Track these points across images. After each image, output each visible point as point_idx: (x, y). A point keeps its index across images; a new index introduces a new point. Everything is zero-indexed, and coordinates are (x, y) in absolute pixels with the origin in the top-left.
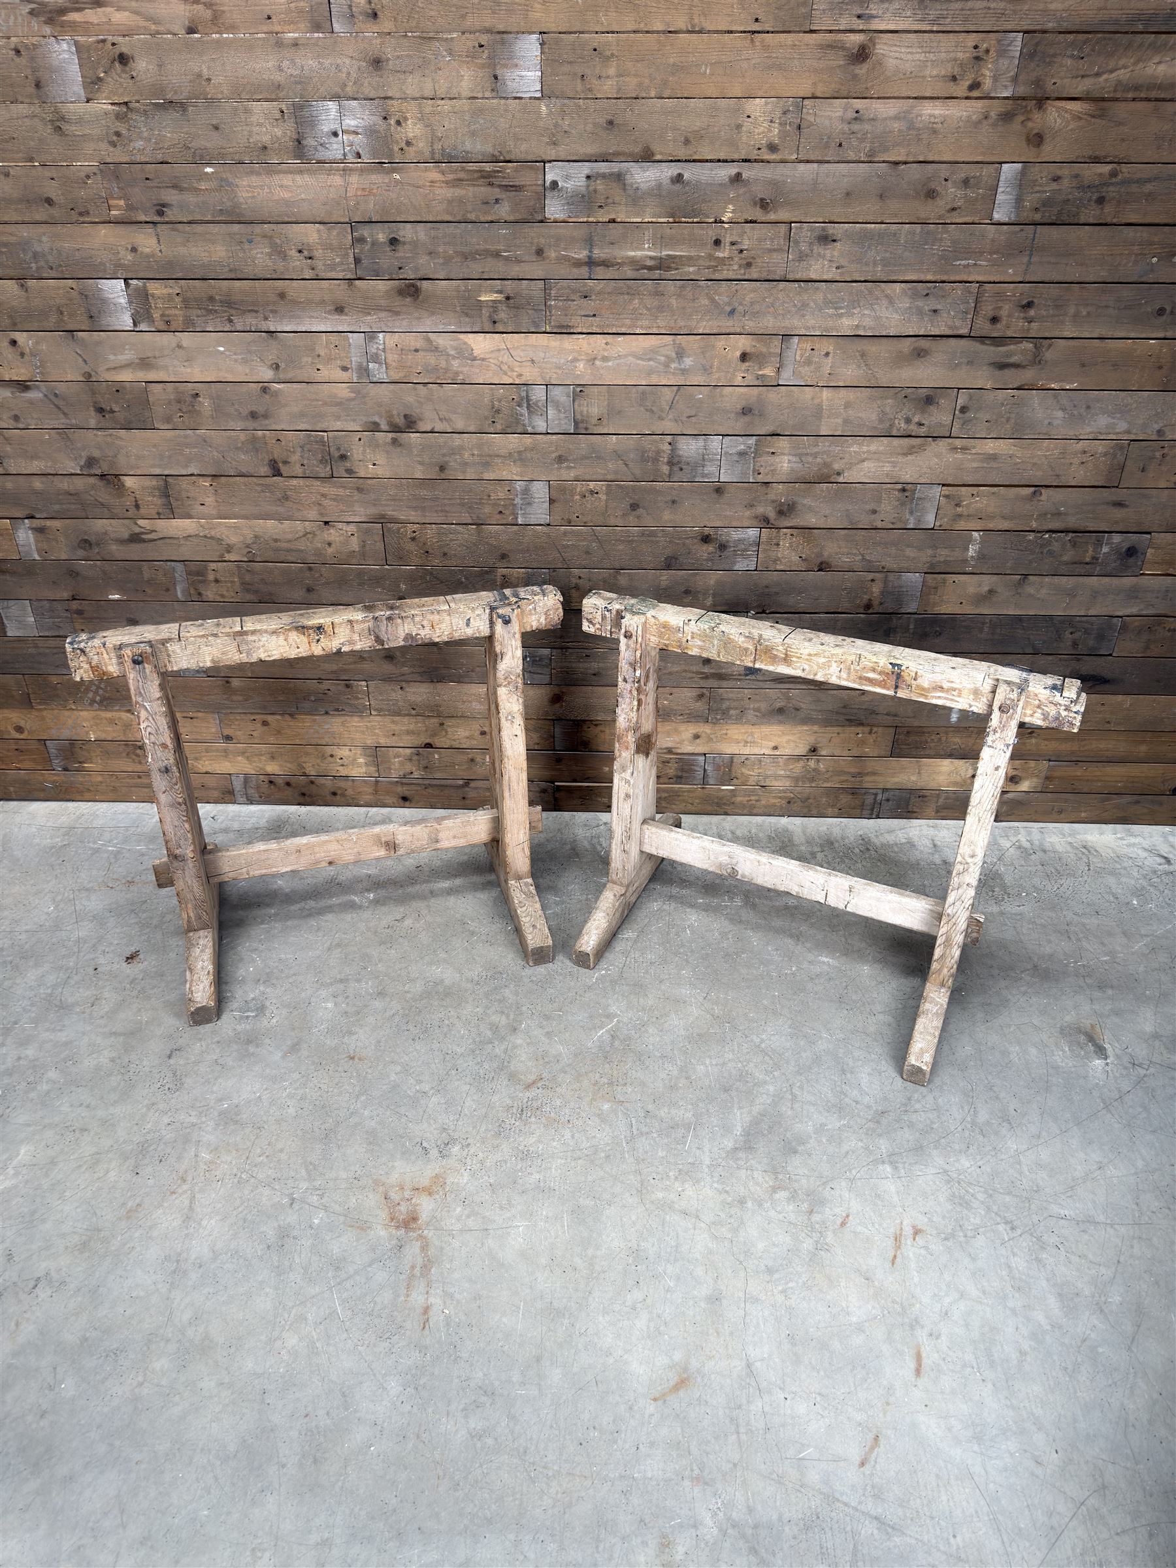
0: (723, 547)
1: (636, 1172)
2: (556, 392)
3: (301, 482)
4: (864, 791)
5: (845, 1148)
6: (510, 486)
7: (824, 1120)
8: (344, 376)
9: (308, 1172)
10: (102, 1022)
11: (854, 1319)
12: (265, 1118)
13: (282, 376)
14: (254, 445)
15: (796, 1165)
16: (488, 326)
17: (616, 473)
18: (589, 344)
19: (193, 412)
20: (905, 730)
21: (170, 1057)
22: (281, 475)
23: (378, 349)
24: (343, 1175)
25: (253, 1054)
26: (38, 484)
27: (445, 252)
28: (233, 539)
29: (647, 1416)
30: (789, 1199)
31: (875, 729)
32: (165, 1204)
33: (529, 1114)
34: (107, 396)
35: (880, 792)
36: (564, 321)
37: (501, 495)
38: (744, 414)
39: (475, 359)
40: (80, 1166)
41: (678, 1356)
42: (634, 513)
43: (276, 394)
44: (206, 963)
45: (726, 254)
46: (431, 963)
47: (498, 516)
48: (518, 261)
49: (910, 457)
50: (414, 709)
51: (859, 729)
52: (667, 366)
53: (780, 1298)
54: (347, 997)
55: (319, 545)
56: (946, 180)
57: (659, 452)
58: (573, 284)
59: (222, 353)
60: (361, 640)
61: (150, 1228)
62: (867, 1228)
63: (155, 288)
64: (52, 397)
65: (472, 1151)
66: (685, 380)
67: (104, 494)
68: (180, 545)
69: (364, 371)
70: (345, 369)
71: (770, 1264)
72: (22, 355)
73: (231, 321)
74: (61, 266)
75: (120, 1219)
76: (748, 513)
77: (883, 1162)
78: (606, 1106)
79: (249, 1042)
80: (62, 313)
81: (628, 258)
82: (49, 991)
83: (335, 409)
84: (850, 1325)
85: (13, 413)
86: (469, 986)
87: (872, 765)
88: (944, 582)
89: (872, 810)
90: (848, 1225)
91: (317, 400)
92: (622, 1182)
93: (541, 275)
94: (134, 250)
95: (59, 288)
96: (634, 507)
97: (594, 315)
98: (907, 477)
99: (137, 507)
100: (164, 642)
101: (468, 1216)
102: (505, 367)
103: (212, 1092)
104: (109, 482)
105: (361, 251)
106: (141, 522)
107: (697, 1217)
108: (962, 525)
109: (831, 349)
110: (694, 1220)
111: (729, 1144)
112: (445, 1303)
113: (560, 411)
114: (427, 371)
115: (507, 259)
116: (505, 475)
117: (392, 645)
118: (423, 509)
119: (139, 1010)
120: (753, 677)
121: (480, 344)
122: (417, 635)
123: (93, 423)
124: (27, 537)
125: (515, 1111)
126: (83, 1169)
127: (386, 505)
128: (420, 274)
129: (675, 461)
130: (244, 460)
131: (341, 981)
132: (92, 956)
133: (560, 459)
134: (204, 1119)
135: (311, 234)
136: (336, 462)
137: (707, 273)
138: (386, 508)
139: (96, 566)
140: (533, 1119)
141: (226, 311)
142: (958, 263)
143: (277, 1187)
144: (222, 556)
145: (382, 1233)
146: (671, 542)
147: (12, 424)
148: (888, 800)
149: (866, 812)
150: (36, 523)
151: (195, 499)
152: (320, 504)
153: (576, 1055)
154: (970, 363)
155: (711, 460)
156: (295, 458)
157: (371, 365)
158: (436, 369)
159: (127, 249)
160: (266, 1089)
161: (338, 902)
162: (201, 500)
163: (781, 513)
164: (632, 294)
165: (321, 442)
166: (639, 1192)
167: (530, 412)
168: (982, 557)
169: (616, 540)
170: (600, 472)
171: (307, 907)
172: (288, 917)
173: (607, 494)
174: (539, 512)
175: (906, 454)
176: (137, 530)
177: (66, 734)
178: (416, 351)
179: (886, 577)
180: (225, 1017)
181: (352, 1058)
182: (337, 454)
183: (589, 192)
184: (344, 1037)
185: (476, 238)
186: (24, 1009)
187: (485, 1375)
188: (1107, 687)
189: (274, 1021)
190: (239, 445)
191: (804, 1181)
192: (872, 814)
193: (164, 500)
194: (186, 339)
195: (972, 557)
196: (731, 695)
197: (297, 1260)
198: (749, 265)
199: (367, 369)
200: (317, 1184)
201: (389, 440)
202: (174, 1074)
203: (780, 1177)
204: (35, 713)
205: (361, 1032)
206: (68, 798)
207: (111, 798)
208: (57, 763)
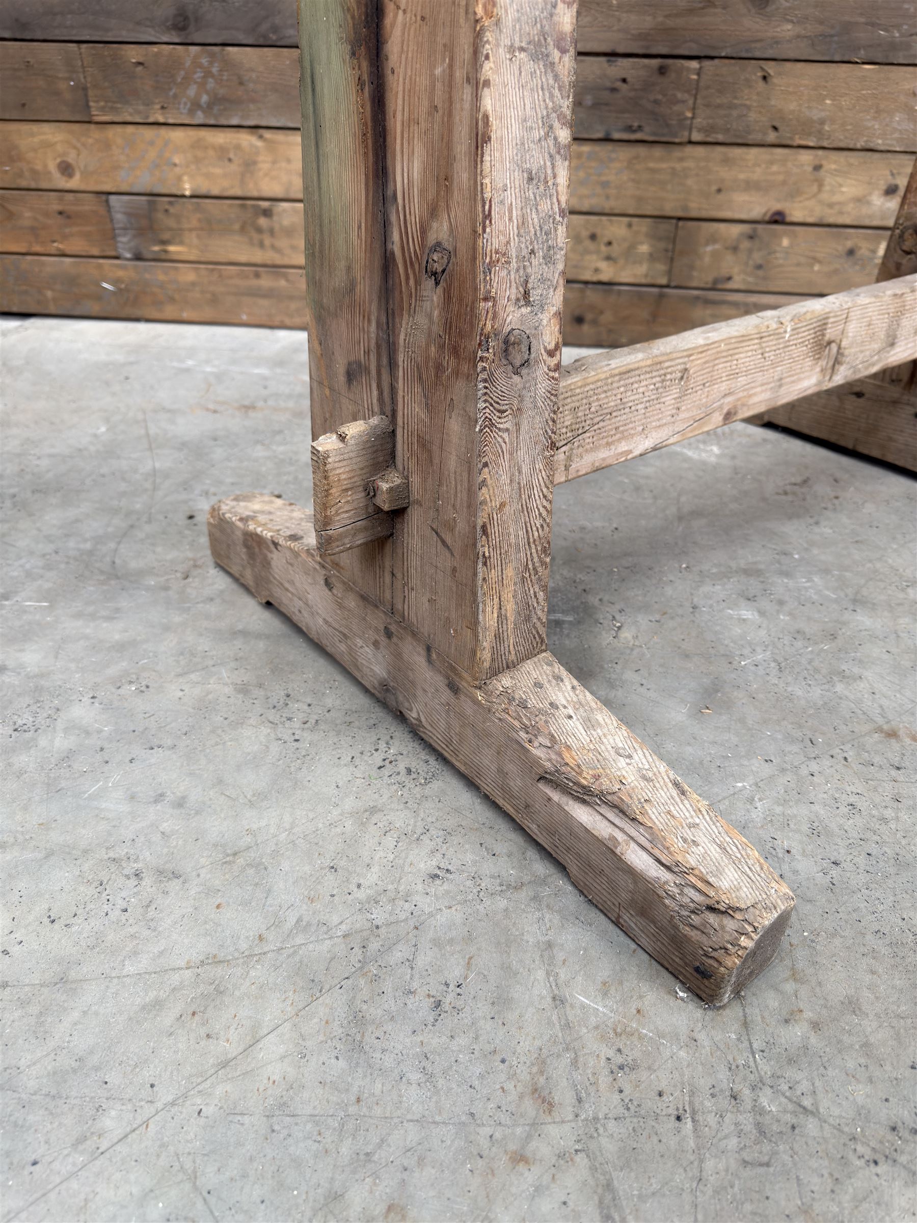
10: (213, 609)
54: (781, 603)
82: (88, 546)
126: (167, 1019)
177: (144, 181)
181: (892, 734)
186: (29, 574)
204: (95, 133)
205: (868, 674)
206: (138, 313)
207: (208, 314)
208: (125, 243)
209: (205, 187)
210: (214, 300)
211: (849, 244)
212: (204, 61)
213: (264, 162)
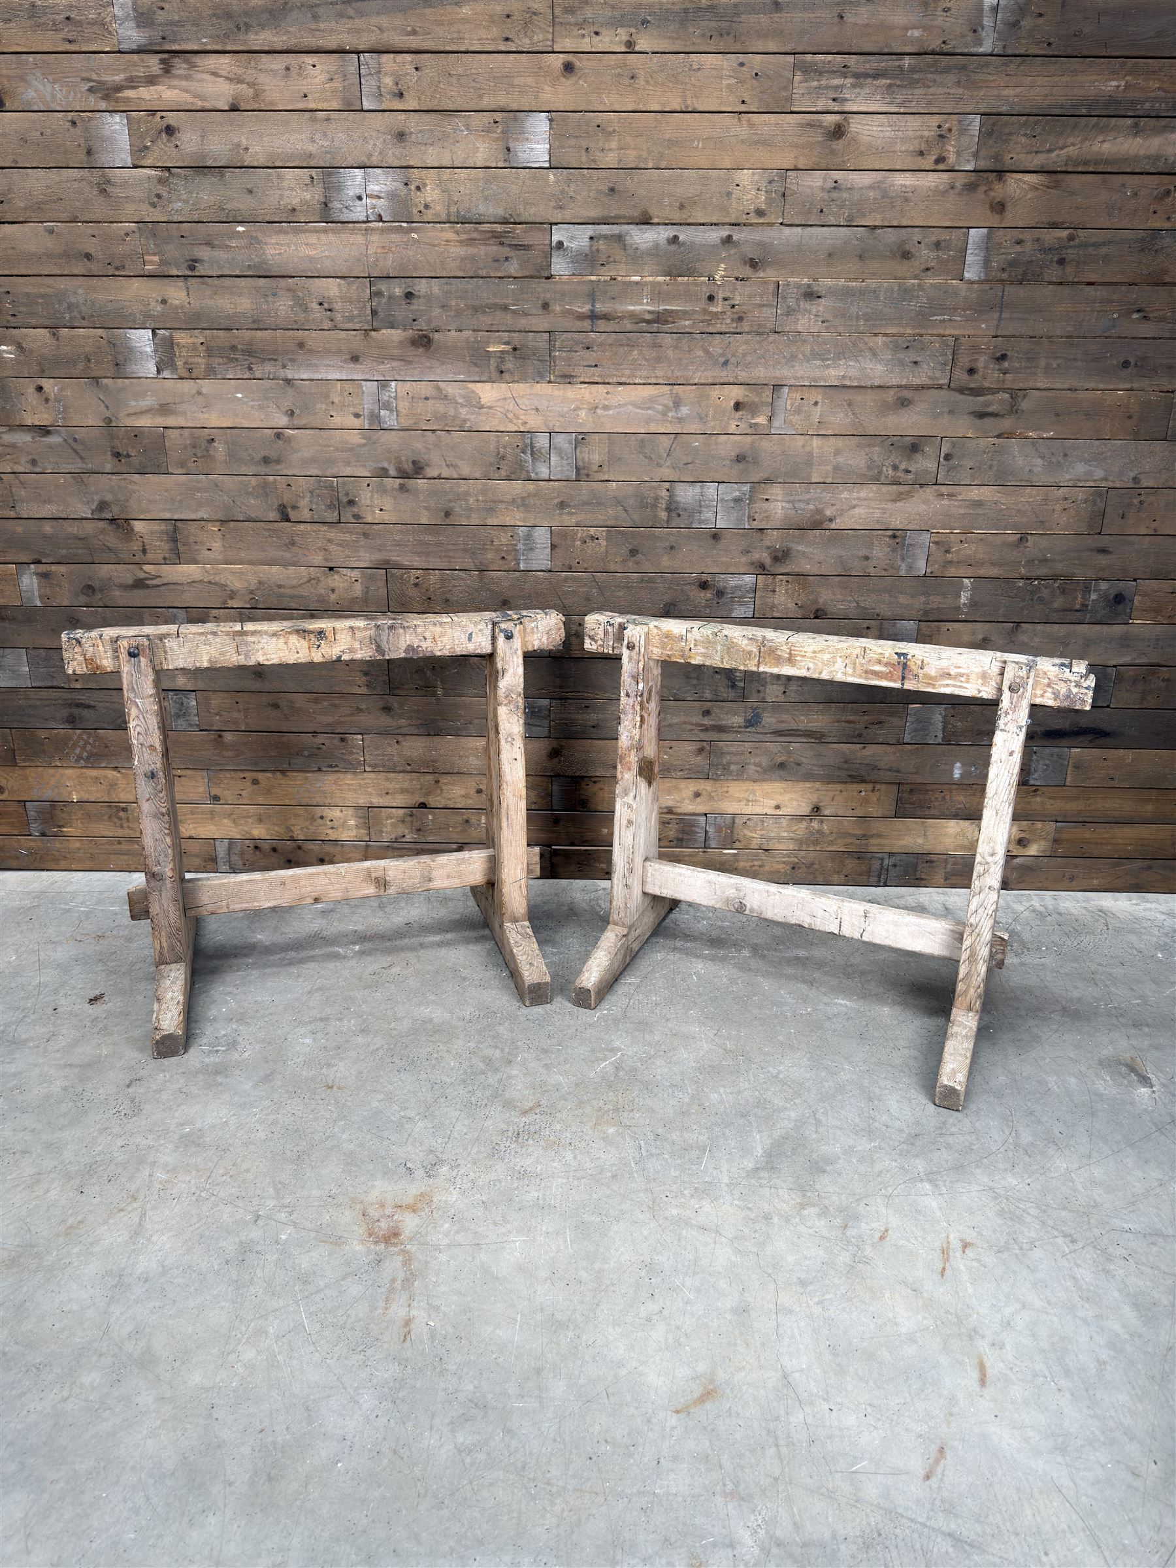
0: (720, 593)
1: (646, 1190)
2: (559, 440)
3: (308, 526)
4: (869, 855)
5: (878, 1167)
6: (513, 531)
7: (852, 1142)
8: (357, 423)
9: (277, 1190)
10: (58, 1055)
11: (903, 1330)
12: (230, 1141)
13: (296, 422)
14: (265, 490)
15: (824, 1183)
16: (495, 374)
17: (616, 518)
18: (591, 394)
19: (208, 456)
20: (908, 787)
21: (128, 1086)
22: (288, 520)
23: (390, 396)
24: (316, 1193)
25: (221, 1084)
26: (48, 528)
27: (457, 305)
28: (237, 585)
29: (668, 1429)
30: (819, 1215)
31: (878, 786)
32: (111, 1221)
33: (526, 1137)
34: (125, 440)
35: (886, 856)
36: (568, 371)
37: (504, 541)
38: (738, 461)
39: (482, 407)
40: (18, 1185)
41: (701, 1367)
42: (633, 559)
43: (289, 440)
44: (176, 994)
45: (719, 309)
46: (419, 1005)
47: (501, 562)
48: (525, 314)
49: (899, 504)
50: (409, 765)
51: (862, 787)
52: (665, 414)
53: (817, 1310)
54: (327, 1034)
55: (322, 591)
56: (919, 243)
57: (656, 498)
58: (575, 335)
59: (239, 399)
60: (361, 649)
61: (91, 1244)
62: (908, 1241)
63: (181, 338)
64: (71, 441)
65: (462, 1171)
66: (682, 428)
67: (112, 540)
68: (183, 591)
69: (375, 418)
70: (357, 416)
71: (803, 1276)
72: (47, 400)
73: (250, 369)
74: (93, 316)
75: (58, 1235)
76: (744, 559)
77: (922, 1180)
78: (611, 1130)
79: (217, 1073)
80: (89, 361)
81: (628, 312)
83: (344, 455)
84: (899, 1335)
85: (30, 457)
86: (461, 1023)
87: (877, 826)
88: (939, 629)
89: (879, 876)
90: (888, 1239)
91: (329, 446)
92: (631, 1200)
93: (546, 327)
94: (164, 302)
95: (89, 337)
96: (633, 552)
97: (596, 366)
98: (896, 523)
99: (144, 551)
100: (162, 637)
101: (457, 1232)
102: (510, 415)
103: (173, 1118)
104: (118, 527)
105: (379, 304)
106: (145, 567)
107: (717, 1232)
108: (952, 571)
109: (819, 398)
110: (713, 1235)
111: (749, 1164)
112: (430, 1315)
113: (562, 458)
114: (436, 418)
115: (514, 312)
116: (508, 521)
117: (394, 656)
118: (428, 554)
119: (100, 1045)
120: (753, 729)
121: (488, 393)
122: (418, 647)
123: (108, 467)
124: (32, 583)
125: (510, 1134)
126: (20, 1189)
127: (390, 551)
128: (433, 325)
129: (673, 507)
130: (254, 506)
131: (322, 1020)
132: (52, 998)
133: (562, 505)
134: (162, 1142)
135: (332, 288)
136: (344, 507)
137: (702, 327)
138: (391, 554)
139: (97, 611)
140: (531, 1142)
141: (246, 360)
142: (935, 318)
143: (240, 1205)
144: (225, 602)
145: (358, 1247)
146: (669, 588)
147: (29, 468)
148: (895, 866)
149: (873, 880)
150: (42, 568)
151: (202, 543)
152: (326, 550)
153: (577, 1085)
154: (951, 412)
155: (707, 507)
156: (304, 503)
157: (382, 412)
158: (445, 416)
159: (157, 301)
160: (234, 1115)
161: (321, 953)
162: (208, 545)
163: (776, 559)
164: (631, 346)
165: (331, 487)
166: (651, 1209)
167: (534, 459)
168: (974, 604)
169: (616, 587)
170: (600, 517)
171: (288, 957)
172: (266, 966)
173: (607, 540)
174: (541, 559)
175: (895, 501)
176: (142, 575)
177: (49, 794)
178: (427, 399)
179: (881, 624)
180: (192, 1051)
181: (331, 1087)
182: (345, 500)
183: (592, 252)
184: (321, 1069)
185: (486, 293)
187: (475, 1387)
188: (1107, 741)
189: (246, 1054)
190: (250, 490)
191: (835, 1198)
192: (879, 881)
193: (172, 545)
194: (206, 386)
195: (965, 604)
196: (731, 749)
197: (259, 1274)
198: (740, 319)
199: (378, 416)
200: (286, 1201)
201: (396, 486)
202: (133, 1101)
203: (809, 1194)
204: (18, 771)
205: (341, 1064)
206: (42, 866)
207: (88, 867)
208: (35, 827)
209: (86, 797)
210: (92, 857)
211: (465, 817)
212: (85, 737)
213: (122, 783)
